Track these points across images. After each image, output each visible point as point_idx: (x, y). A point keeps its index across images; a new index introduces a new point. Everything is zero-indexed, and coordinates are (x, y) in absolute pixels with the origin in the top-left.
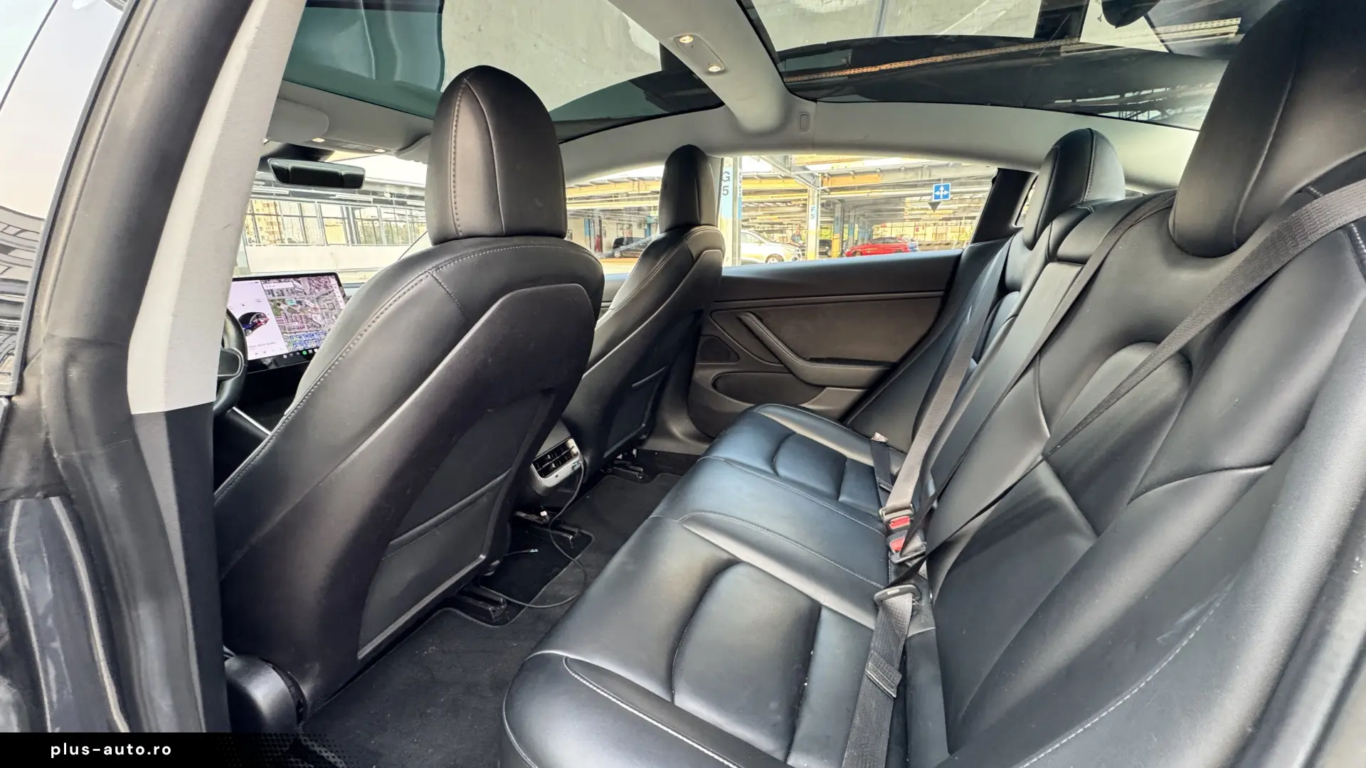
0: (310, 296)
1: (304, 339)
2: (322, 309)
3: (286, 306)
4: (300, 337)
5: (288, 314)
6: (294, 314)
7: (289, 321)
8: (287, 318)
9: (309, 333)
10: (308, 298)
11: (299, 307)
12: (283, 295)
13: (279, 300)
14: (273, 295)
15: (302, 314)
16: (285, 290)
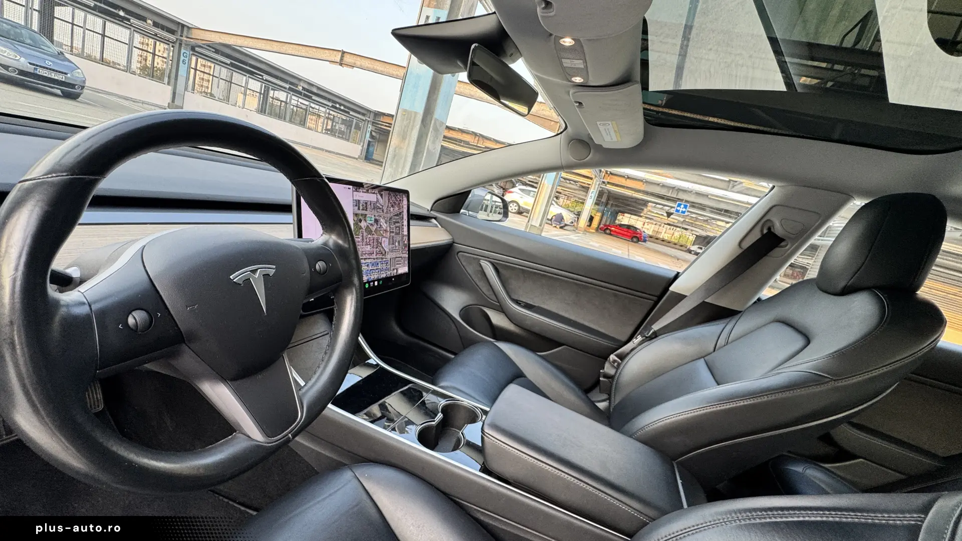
0: (385, 215)
1: (371, 268)
2: (391, 232)
3: (365, 224)
4: (368, 265)
5: (365, 234)
6: (369, 236)
7: (364, 243)
8: (363, 239)
9: (375, 261)
10: (384, 218)
11: (375, 226)
12: (366, 210)
13: (362, 215)
14: (359, 209)
15: (375, 236)
16: (369, 203)
